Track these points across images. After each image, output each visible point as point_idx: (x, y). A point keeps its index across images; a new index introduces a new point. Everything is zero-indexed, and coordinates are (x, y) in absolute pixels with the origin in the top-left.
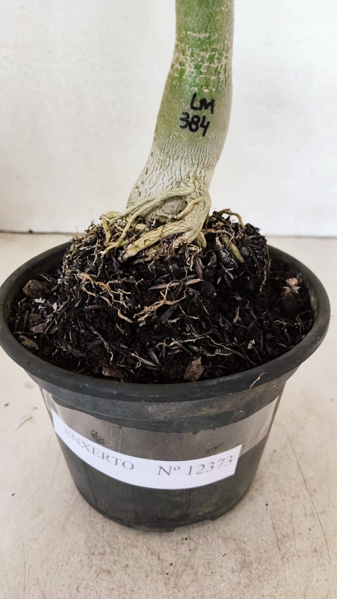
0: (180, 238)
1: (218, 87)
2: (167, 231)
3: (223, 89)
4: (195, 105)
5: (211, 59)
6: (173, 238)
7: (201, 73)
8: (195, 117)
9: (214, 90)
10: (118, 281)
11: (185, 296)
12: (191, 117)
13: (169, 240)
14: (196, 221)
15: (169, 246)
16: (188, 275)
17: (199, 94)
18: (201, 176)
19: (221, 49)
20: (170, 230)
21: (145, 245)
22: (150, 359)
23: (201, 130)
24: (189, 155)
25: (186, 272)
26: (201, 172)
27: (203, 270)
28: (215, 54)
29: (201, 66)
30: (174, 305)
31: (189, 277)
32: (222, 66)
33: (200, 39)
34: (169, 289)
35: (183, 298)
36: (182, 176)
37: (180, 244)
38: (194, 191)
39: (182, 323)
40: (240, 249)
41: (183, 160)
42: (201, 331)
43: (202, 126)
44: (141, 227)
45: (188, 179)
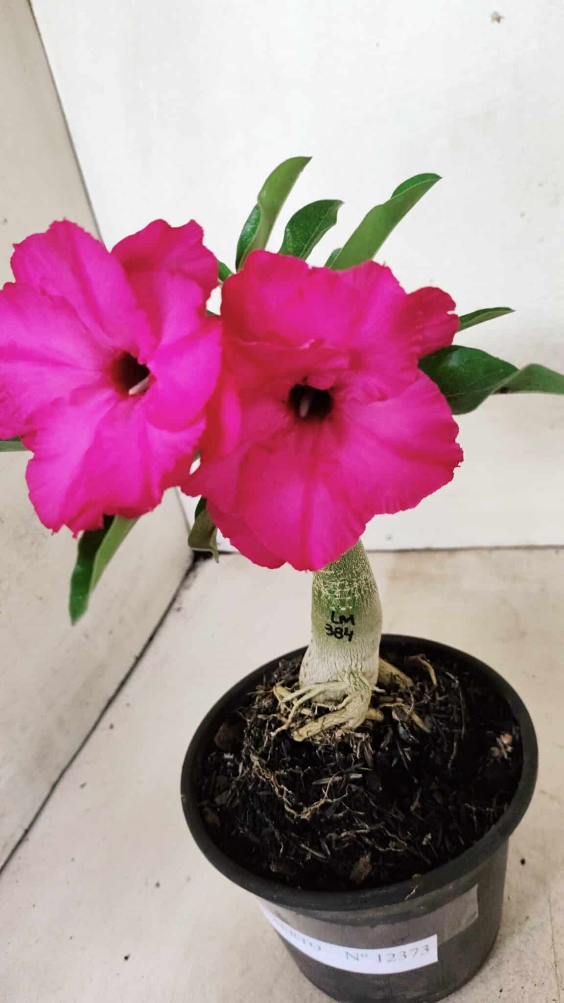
0: (342, 727)
1: (354, 604)
2: (327, 723)
3: (361, 604)
4: (335, 620)
5: (342, 586)
6: (335, 729)
7: (336, 596)
8: (336, 629)
9: (351, 607)
10: (284, 771)
11: (347, 794)
12: (334, 628)
13: (332, 730)
14: (357, 711)
15: (331, 736)
16: (355, 764)
17: (337, 613)
18: (357, 669)
19: (350, 578)
20: (330, 722)
21: (308, 735)
22: (320, 850)
23: (346, 638)
24: (340, 654)
25: (353, 759)
26: (356, 665)
27: (374, 756)
28: (345, 583)
29: (334, 592)
30: (337, 802)
31: (356, 766)
32: (355, 588)
33: (327, 575)
34: (332, 784)
35: (345, 796)
36: (339, 670)
37: (342, 734)
38: (350, 686)
39: (349, 816)
40: (423, 719)
41: (336, 658)
42: (372, 822)
43: (346, 634)
44: (306, 712)
45: (343, 673)
